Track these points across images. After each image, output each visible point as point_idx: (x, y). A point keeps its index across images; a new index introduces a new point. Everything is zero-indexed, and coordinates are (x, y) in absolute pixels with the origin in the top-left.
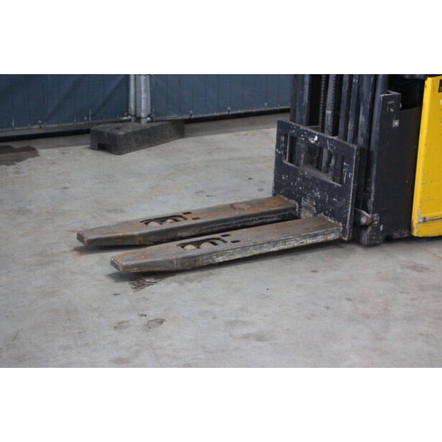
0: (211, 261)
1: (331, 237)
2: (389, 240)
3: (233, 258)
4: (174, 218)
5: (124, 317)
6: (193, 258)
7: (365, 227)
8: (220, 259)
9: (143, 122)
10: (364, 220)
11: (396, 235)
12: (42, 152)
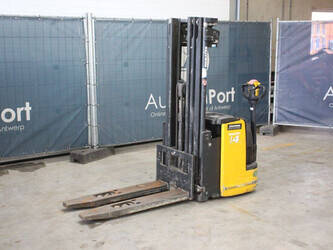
1: (184, 199)
2: (211, 199)
4: (109, 193)
5: (85, 242)
6: (119, 212)
7: (199, 193)
8: (132, 212)
9: (95, 148)
10: (198, 190)
11: (213, 196)
12: (47, 165)
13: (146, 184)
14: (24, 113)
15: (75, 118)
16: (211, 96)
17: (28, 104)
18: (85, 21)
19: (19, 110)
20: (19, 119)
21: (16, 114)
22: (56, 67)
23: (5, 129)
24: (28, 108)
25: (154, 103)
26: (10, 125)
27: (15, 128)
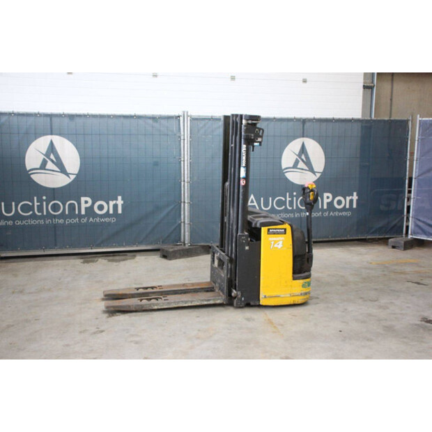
0: (150, 308)
1: (218, 302)
3: (162, 307)
4: (152, 288)
6: (142, 306)
7: (235, 298)
8: (156, 307)
9: (187, 246)
10: (233, 294)
11: (252, 303)
13: (193, 284)
14: (115, 206)
15: (168, 214)
16: (326, 201)
17: (120, 198)
18: (181, 119)
19: (112, 203)
20: (111, 212)
21: (108, 207)
22: (156, 164)
23: (98, 220)
24: (120, 202)
25: (255, 204)
26: (101, 216)
27: (107, 220)
